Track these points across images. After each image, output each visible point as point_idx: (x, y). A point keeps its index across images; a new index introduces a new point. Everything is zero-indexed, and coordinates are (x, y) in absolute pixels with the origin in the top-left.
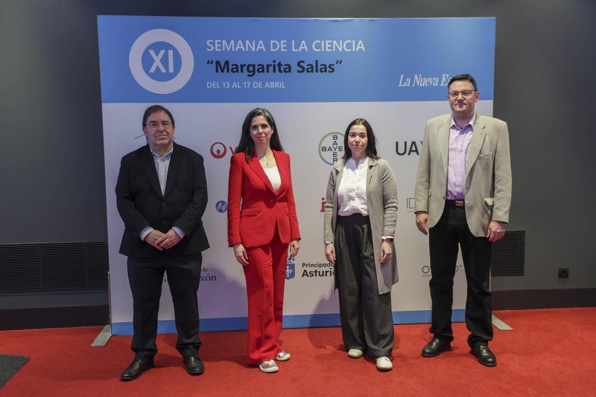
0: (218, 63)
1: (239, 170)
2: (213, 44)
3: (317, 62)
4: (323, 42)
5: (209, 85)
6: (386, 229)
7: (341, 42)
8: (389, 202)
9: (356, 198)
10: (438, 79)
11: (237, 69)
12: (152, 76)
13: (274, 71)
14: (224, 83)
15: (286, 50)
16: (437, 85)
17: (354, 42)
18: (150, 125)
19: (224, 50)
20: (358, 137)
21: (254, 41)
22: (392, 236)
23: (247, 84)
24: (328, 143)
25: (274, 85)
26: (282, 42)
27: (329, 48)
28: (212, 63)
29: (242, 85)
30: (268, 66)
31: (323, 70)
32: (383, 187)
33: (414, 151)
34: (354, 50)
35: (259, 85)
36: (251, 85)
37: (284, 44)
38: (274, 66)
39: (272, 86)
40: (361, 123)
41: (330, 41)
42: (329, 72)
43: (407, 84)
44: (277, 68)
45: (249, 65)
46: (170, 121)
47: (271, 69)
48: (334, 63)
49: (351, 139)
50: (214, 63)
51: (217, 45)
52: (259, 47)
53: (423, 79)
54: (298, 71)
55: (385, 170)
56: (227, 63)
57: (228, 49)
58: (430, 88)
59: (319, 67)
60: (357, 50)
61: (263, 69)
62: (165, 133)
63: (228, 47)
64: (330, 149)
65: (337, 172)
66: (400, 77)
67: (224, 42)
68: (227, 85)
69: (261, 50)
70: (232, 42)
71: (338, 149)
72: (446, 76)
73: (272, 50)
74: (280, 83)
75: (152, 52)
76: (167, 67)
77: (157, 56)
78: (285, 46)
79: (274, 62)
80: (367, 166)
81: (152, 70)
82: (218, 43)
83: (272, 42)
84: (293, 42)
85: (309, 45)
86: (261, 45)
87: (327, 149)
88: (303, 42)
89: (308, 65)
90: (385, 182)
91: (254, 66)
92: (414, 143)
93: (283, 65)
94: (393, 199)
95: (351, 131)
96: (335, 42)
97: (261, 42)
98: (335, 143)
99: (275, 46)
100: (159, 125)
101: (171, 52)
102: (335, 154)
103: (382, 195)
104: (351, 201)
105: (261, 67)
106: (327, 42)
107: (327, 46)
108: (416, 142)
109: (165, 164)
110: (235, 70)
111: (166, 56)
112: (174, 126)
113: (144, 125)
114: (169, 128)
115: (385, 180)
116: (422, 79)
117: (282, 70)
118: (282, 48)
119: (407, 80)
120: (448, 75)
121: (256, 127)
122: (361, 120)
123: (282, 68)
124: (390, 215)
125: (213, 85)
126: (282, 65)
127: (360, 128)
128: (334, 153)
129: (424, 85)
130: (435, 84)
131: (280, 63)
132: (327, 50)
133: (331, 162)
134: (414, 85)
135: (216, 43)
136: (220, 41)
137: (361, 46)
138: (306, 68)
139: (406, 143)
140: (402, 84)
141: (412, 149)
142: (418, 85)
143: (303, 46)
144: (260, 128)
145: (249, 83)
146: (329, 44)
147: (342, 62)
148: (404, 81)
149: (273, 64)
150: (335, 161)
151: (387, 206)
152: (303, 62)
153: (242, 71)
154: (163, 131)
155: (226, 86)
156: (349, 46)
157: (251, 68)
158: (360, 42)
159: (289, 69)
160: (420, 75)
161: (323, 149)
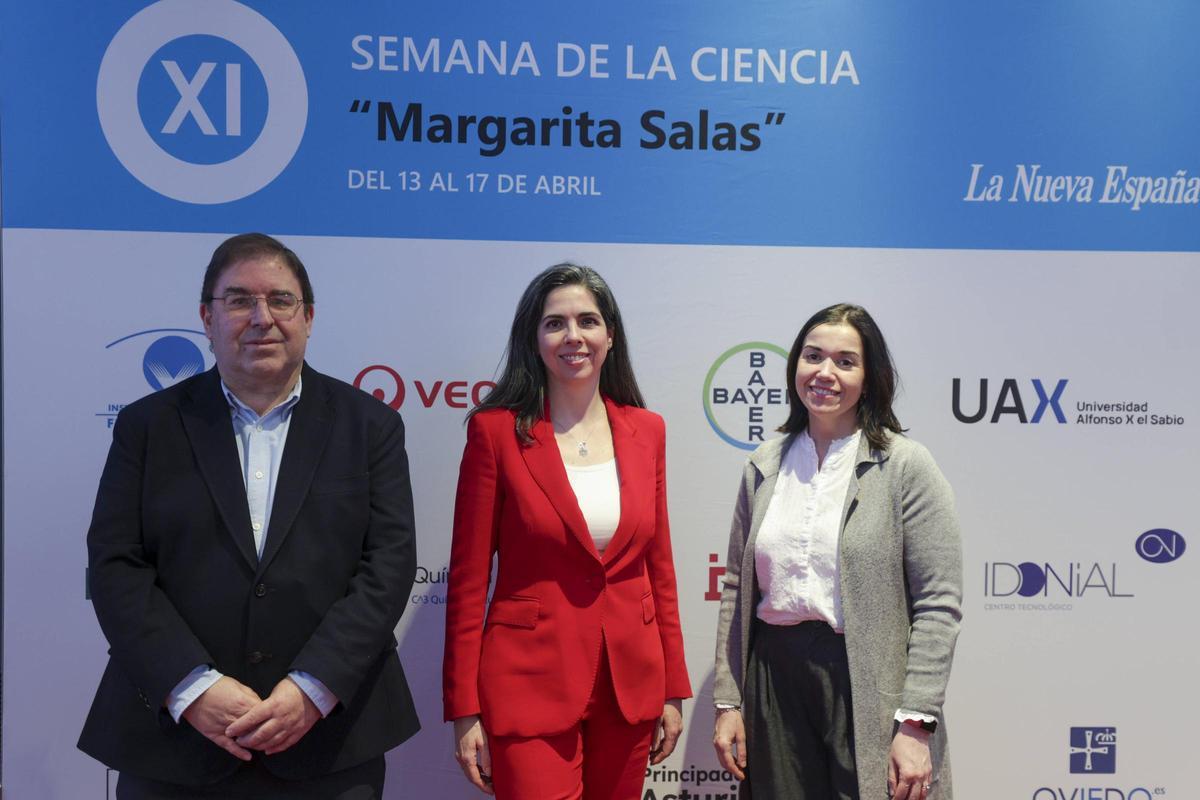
0: (386, 109)
1: (488, 466)
2: (372, 48)
3: (704, 115)
4: (725, 51)
5: (356, 179)
6: (910, 684)
7: (783, 53)
8: (926, 589)
9: (810, 571)
10: (1091, 180)
11: (445, 130)
12: (169, 144)
13: (567, 141)
14: (404, 174)
15: (606, 75)
16: (1088, 199)
17: (824, 54)
18: (224, 299)
19: (406, 68)
20: (829, 362)
21: (503, 45)
22: (930, 713)
23: (478, 180)
24: (735, 375)
25: (566, 184)
26: (594, 48)
27: (744, 72)
28: (366, 108)
29: (460, 181)
30: (547, 125)
31: (724, 141)
32: (905, 538)
33: (1009, 410)
34: (823, 80)
35: (518, 183)
36: (492, 182)
37: (600, 54)
38: (567, 124)
39: (559, 189)
40: (845, 318)
41: (749, 51)
42: (744, 148)
43: (992, 194)
44: (575, 131)
45: (488, 120)
46: (298, 295)
47: (556, 133)
48: (761, 120)
49: (805, 367)
50: (374, 109)
51: (383, 53)
52: (518, 64)
53: (1044, 181)
54: (644, 144)
55: (913, 479)
56: (415, 110)
57: (421, 67)
58: (1065, 208)
59: (712, 133)
60: (834, 81)
61: (529, 132)
62: (274, 333)
63: (421, 59)
64: (739, 396)
65: (759, 478)
66: (971, 170)
67: (408, 42)
68: (411, 180)
69: (525, 72)
70: (435, 43)
71: (764, 397)
72: (1118, 173)
73: (561, 73)
74: (585, 178)
75: (172, 68)
76: (218, 118)
77: (189, 80)
78: (604, 61)
79: (567, 110)
80: (853, 462)
81: (172, 126)
82: (389, 46)
83: (561, 47)
84: (630, 49)
85: (681, 61)
86: (526, 58)
87: (731, 396)
88: (662, 51)
89: (675, 125)
90: (914, 521)
91: (501, 123)
92: (1010, 385)
93: (597, 124)
94: (942, 579)
95: (809, 342)
96: (763, 54)
97: (526, 46)
98: (757, 378)
99: (571, 60)
100: (256, 304)
101: (233, 72)
102: (753, 414)
103: (900, 566)
104: (794, 580)
105: (523, 125)
106: (739, 52)
107: (739, 65)
108: (1018, 382)
109: (271, 439)
110: (439, 133)
111: (217, 82)
112: (309, 312)
113: (207, 298)
114: (292, 317)
115: (915, 514)
116: (1040, 179)
117: (590, 139)
118: (593, 68)
119: (992, 181)
120: (1124, 169)
121: (559, 322)
122: (849, 308)
123: (593, 133)
124: (926, 638)
125: (368, 180)
126: (592, 123)
127: (841, 336)
128: (752, 409)
129: (1044, 199)
130: (1083, 195)
131: (584, 116)
132: (738, 78)
133: (744, 438)
134: (1014, 199)
135: (382, 46)
136: (394, 39)
137: (847, 68)
138: (669, 132)
139: (984, 383)
140: (977, 194)
141: (1005, 405)
142: (1028, 198)
143: (662, 63)
144: (573, 324)
145: (486, 176)
146: (744, 58)
147: (785, 119)
148: (983, 184)
149: (562, 117)
150: (755, 437)
151: (920, 603)
152: (661, 114)
153: (462, 138)
154: (270, 326)
155: (409, 184)
156: (809, 67)
157: (492, 130)
158: (846, 55)
159: (612, 135)
160: (1035, 168)
161: (716, 396)
